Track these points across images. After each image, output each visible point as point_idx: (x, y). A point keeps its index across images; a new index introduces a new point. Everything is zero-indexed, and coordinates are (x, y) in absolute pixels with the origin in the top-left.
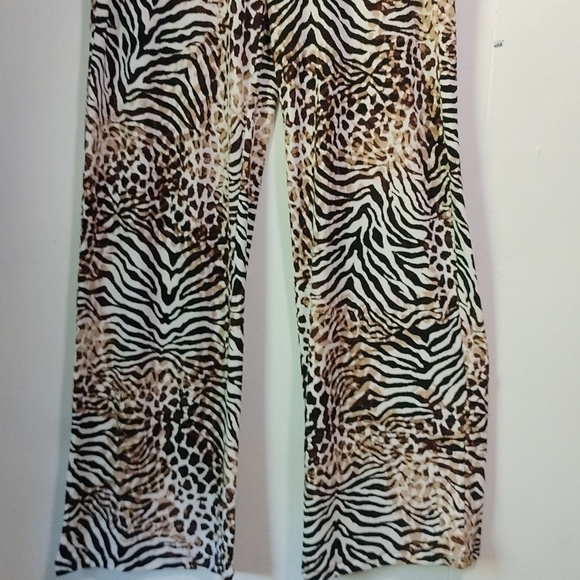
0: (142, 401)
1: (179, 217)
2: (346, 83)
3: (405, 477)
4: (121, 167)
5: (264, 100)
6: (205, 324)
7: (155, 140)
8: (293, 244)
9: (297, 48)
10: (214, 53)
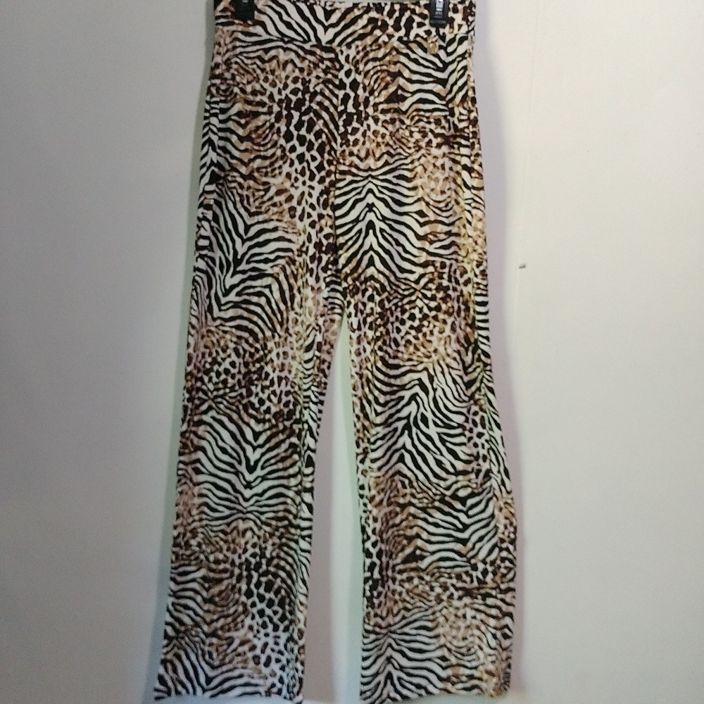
0: (229, 554)
1: (261, 402)
2: (399, 296)
3: (447, 620)
4: (215, 362)
5: (333, 309)
6: (282, 490)
7: (243, 341)
8: (355, 426)
9: (360, 271)
10: (292, 272)
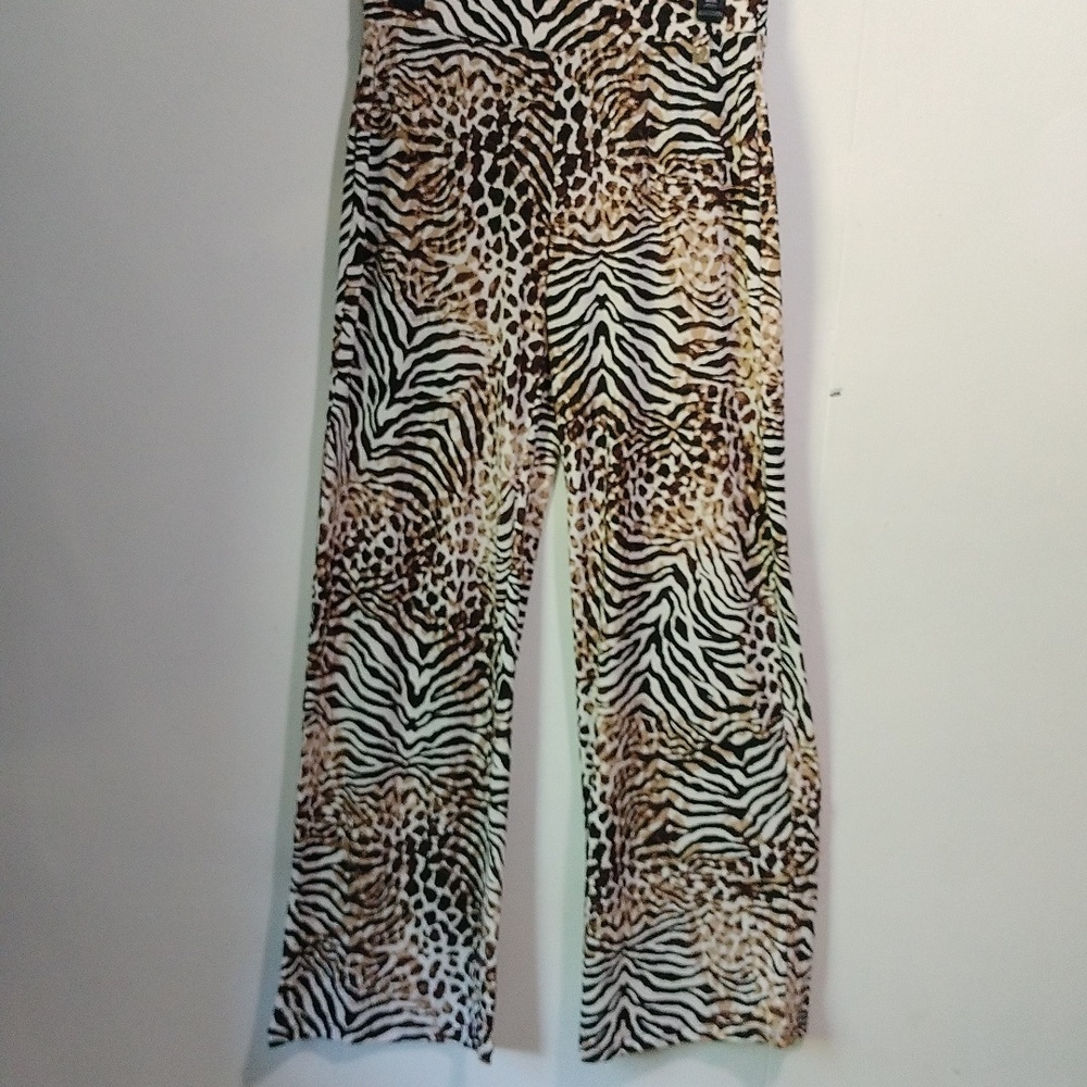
0: (381, 829)
1: (432, 599)
2: (644, 439)
3: (712, 930)
4: (361, 537)
5: (542, 457)
6: (462, 732)
7: (405, 505)
8: (575, 636)
9: (585, 399)
10: (481, 400)
